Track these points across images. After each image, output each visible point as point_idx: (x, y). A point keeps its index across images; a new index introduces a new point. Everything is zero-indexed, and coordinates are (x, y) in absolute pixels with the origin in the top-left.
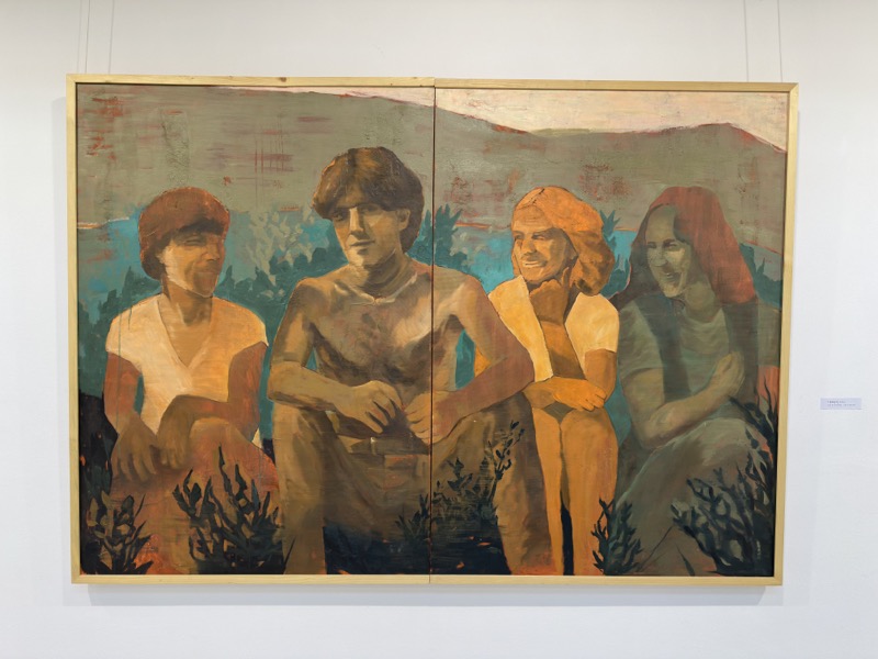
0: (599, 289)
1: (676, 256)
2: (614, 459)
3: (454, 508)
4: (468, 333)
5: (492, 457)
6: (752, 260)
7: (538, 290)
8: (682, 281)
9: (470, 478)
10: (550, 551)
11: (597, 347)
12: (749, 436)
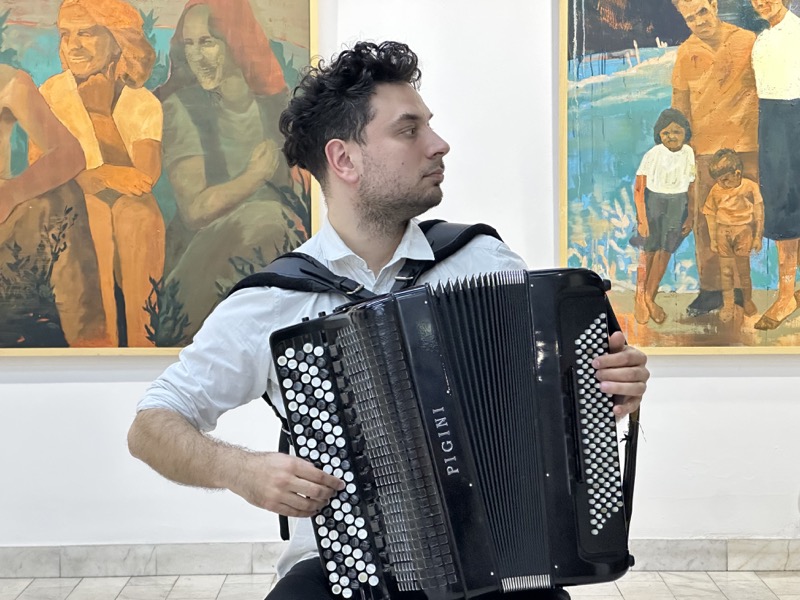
0: (142, 83)
1: (212, 51)
2: (162, 240)
3: (14, 288)
4: (21, 125)
5: (48, 241)
6: (282, 55)
7: (85, 83)
8: (218, 74)
9: (28, 260)
10: (105, 325)
11: (143, 137)
12: (285, 217)
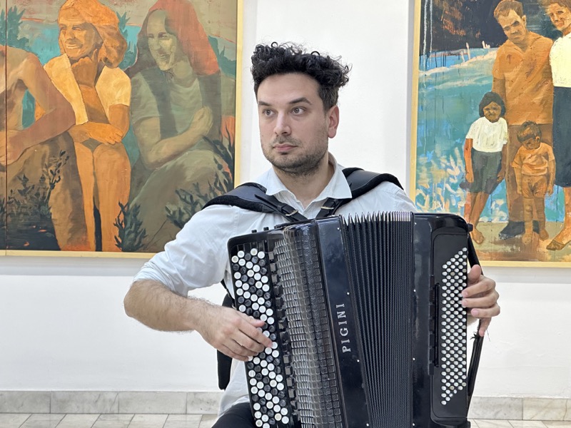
0: (117, 65)
1: (167, 43)
2: (128, 176)
3: (22, 207)
4: (30, 92)
5: (48, 175)
6: (217, 47)
7: (77, 63)
8: (171, 60)
9: (33, 188)
10: (86, 235)
11: (117, 103)
12: (216, 162)
